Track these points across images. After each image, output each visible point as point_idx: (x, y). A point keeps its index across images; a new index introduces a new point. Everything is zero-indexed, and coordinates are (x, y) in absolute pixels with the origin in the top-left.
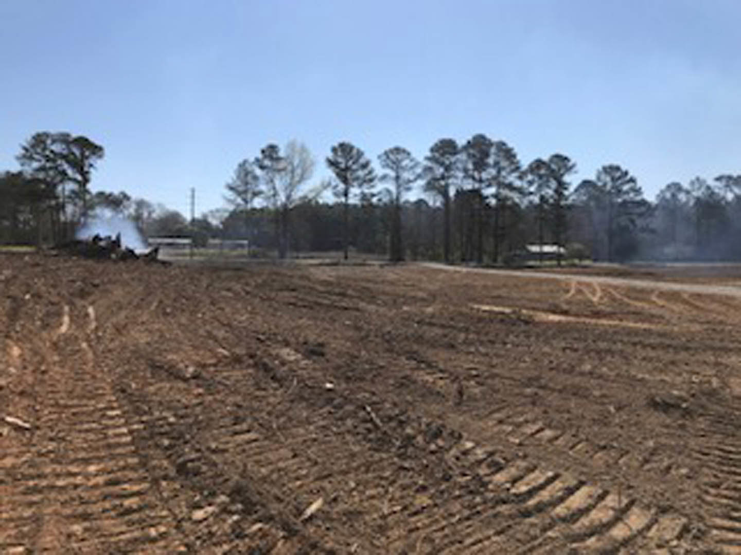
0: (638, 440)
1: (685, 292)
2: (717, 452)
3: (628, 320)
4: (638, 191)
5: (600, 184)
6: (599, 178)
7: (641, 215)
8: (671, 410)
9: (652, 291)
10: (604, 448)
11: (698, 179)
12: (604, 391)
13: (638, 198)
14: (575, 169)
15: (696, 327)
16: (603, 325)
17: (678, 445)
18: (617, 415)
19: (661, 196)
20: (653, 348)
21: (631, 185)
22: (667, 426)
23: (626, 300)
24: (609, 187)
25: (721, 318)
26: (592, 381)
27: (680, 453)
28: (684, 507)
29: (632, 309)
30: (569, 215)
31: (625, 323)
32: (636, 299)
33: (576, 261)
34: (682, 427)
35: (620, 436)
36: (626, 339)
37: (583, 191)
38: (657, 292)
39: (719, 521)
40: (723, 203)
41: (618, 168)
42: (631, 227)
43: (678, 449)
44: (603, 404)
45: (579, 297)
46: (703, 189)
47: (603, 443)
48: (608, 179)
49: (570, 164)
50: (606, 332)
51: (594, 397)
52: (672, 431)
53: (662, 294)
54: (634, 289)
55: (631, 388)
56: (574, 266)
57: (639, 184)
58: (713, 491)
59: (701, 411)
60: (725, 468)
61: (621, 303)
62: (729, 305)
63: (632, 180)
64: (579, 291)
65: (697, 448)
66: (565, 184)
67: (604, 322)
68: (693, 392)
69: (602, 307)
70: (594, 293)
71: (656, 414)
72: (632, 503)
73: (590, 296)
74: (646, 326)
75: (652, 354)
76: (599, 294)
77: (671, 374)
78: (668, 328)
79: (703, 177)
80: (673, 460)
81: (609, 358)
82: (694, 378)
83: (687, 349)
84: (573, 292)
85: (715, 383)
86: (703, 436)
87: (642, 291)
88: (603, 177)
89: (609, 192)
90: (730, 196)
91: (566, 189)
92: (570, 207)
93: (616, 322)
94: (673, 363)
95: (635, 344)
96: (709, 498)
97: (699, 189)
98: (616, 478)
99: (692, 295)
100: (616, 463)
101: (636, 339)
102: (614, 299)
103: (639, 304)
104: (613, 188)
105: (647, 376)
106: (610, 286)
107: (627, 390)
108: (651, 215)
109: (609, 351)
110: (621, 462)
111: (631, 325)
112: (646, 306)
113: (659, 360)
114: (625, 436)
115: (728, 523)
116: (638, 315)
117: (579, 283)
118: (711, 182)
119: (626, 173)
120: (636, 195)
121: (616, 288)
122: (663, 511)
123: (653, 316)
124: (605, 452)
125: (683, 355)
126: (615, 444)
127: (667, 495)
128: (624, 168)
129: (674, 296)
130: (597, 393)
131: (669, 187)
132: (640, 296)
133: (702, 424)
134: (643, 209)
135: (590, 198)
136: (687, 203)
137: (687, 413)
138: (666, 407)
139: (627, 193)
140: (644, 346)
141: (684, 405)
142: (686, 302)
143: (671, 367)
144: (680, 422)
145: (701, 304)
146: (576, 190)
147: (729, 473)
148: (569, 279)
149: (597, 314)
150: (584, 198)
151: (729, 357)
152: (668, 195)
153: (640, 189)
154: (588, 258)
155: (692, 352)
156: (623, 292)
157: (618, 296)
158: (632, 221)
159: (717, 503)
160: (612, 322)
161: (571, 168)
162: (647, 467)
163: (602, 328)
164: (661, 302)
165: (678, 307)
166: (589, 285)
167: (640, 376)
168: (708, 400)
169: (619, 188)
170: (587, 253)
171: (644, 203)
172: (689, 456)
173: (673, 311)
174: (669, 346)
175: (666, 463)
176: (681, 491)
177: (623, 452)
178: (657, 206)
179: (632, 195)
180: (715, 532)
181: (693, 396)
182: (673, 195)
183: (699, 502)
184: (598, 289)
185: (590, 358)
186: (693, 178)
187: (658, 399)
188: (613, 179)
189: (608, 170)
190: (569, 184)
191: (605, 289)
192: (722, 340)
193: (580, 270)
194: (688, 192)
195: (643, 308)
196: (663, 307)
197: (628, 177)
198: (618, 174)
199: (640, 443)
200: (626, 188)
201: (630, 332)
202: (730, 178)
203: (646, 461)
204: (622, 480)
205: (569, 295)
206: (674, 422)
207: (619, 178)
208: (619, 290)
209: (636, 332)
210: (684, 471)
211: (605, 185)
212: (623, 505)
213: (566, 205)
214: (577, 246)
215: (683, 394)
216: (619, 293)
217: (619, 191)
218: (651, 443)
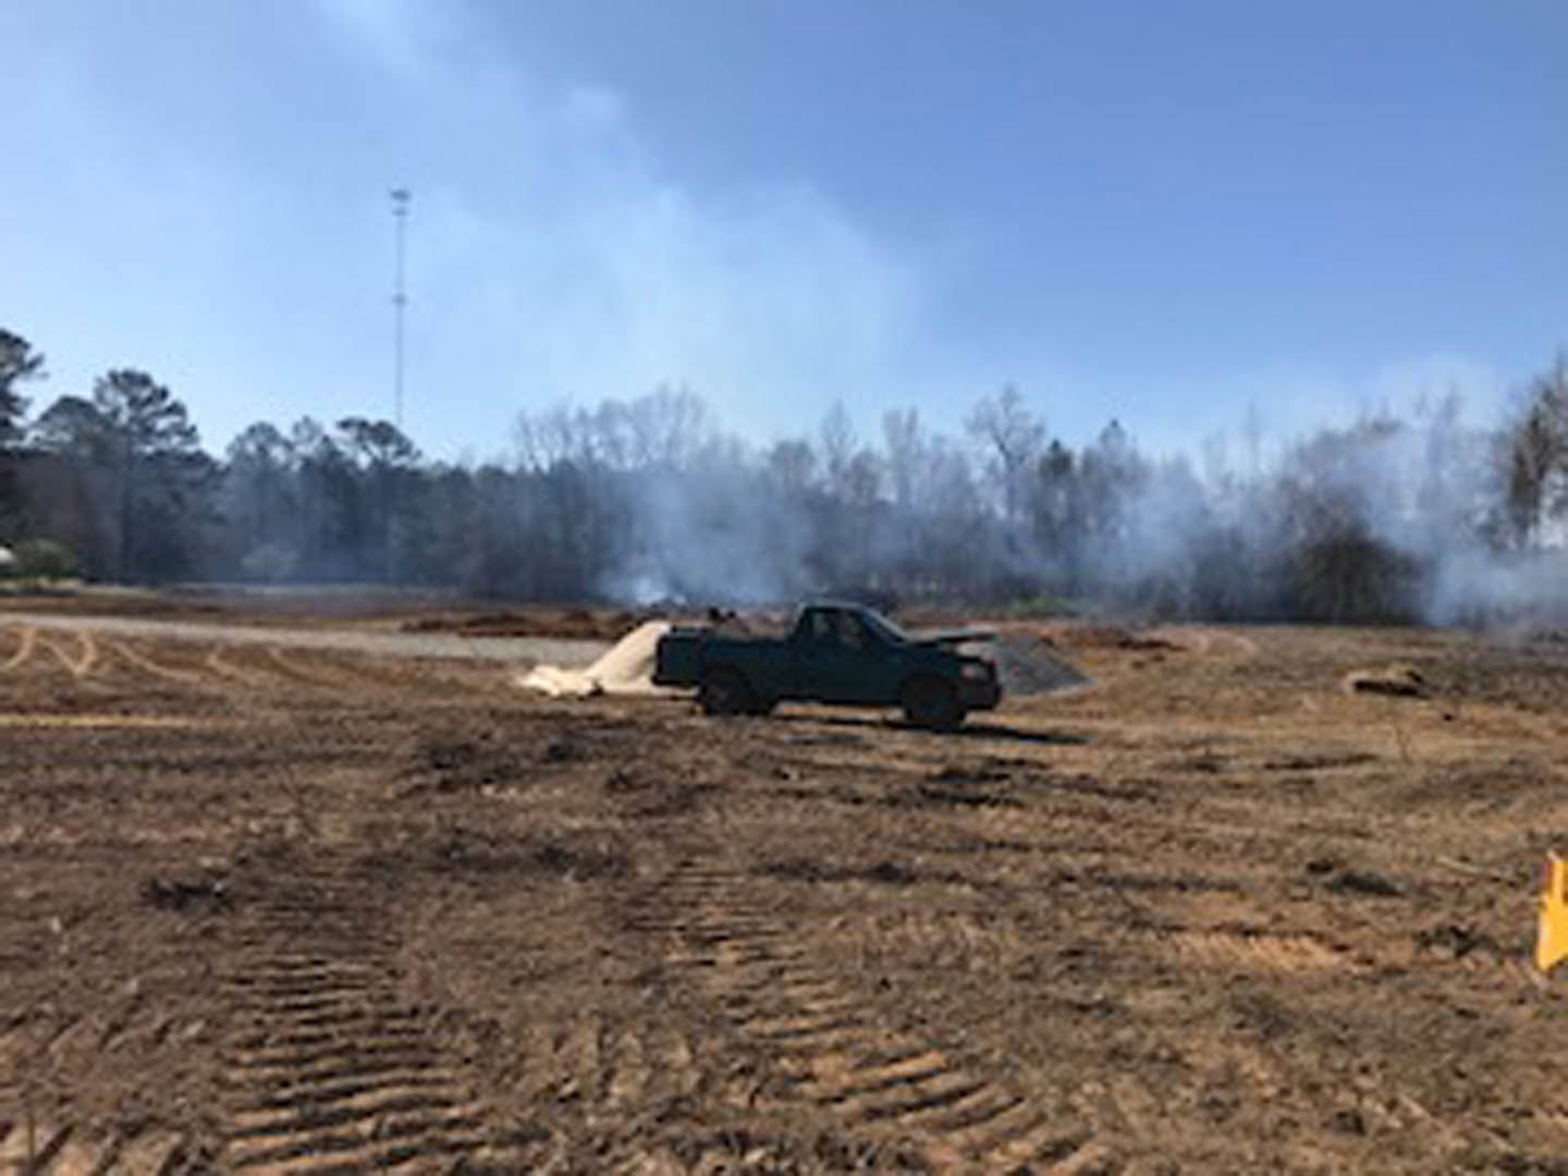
0: (105, 983)
1: (274, 644)
2: (271, 972)
3: (143, 713)
4: (189, 434)
5: (103, 409)
6: (100, 397)
7: (193, 484)
8: (194, 900)
9: (210, 646)
10: (19, 1021)
11: (307, 420)
12: (43, 886)
13: (190, 449)
14: (39, 370)
15: (280, 718)
16: (80, 728)
17: (190, 976)
18: (66, 937)
19: (237, 447)
20: (186, 770)
21: (176, 419)
22: (177, 939)
23: (151, 667)
24: (124, 418)
25: (333, 694)
26: (17, 867)
27: (193, 992)
28: (178, 1112)
29: (161, 687)
30: (24, 472)
31: (134, 720)
32: (177, 664)
33: (44, 582)
34: (209, 933)
35: (64, 984)
36: (124, 755)
37: (61, 420)
38: (220, 648)
39: (248, 1120)
40: (350, 472)
41: (145, 381)
42: (173, 510)
43: (188, 986)
44: (34, 917)
45: (41, 665)
46: (317, 442)
47: (16, 1012)
48: (123, 400)
49: (29, 356)
50: (83, 744)
51: (17, 901)
52: (185, 947)
53: (229, 653)
54: (174, 644)
55: (109, 869)
56: (38, 592)
57: (192, 418)
58: (246, 1057)
59: (253, 891)
60: (280, 1002)
61: (141, 675)
62: (351, 668)
63: (177, 409)
64: (42, 652)
65: (231, 972)
66: (15, 399)
67: (87, 721)
68: (242, 854)
69: (93, 687)
70: (78, 656)
71: (160, 915)
72: (63, 1136)
73: (68, 662)
74: (180, 722)
75: (178, 781)
76: (90, 656)
77: (207, 823)
78: (225, 724)
79: (316, 417)
80: (176, 1011)
81: (75, 804)
82: (254, 826)
83: (253, 763)
84: (24, 654)
85: (292, 828)
86: (248, 943)
87: (189, 646)
88: (110, 394)
89: (125, 431)
90: (364, 460)
91: (19, 413)
92: (25, 455)
93: (116, 720)
94: (218, 798)
95: (145, 766)
96: (235, 1075)
97: (310, 439)
98: (35, 1086)
99: (286, 652)
100: (43, 1050)
101: (151, 754)
102: (124, 667)
103: (179, 675)
104: (131, 420)
105: (156, 835)
106: (119, 637)
107: (100, 874)
108: (217, 488)
109: (78, 789)
110: (54, 1047)
111: (148, 722)
112: (192, 677)
113: (188, 795)
114: (75, 983)
115: (266, 1117)
116: (172, 700)
117: (44, 633)
118: (330, 430)
119: (164, 394)
120: (186, 443)
121: (131, 641)
122: (133, 1131)
123: (202, 699)
124: (19, 1030)
125: (244, 778)
126: (48, 1007)
127: (147, 1094)
128: (159, 380)
129: (253, 656)
130: (23, 893)
131: (252, 431)
132: (182, 655)
133: (251, 916)
134: (200, 473)
135: (77, 439)
136: (286, 467)
137: (225, 901)
138: (179, 897)
139: (164, 434)
140: (165, 766)
141: (218, 887)
142: (275, 666)
143: (212, 808)
144: (206, 924)
145: (303, 669)
146: (45, 418)
147: (288, 1008)
148: (18, 624)
149: (72, 705)
150: (66, 437)
151: (330, 771)
152: (251, 448)
153: (193, 429)
154: (71, 574)
155: (261, 769)
156: (148, 650)
157: (136, 660)
158: (177, 498)
159: (252, 1080)
160: (103, 721)
161: (33, 364)
162: (118, 1040)
163: (76, 736)
164: (226, 669)
165: (256, 677)
166: (67, 637)
167: (141, 835)
168: (272, 865)
169: (149, 423)
170: (70, 562)
171: (200, 459)
172: (212, 993)
173: (246, 686)
174: (220, 762)
175: (159, 1020)
176: (180, 1076)
177: (65, 1021)
178: (228, 470)
179: (176, 440)
180: (237, 1145)
181: (243, 862)
182: (262, 449)
183: (213, 1088)
184: (89, 645)
185: (27, 809)
186: (299, 418)
187: (165, 884)
188: (133, 402)
189: (121, 380)
190: (28, 402)
191: (105, 645)
192: (322, 740)
193: (53, 601)
194: (289, 446)
195: (186, 684)
196: (229, 678)
197: (168, 402)
198: (145, 393)
199: (111, 989)
200: (162, 424)
201: (143, 739)
202: (363, 425)
203: (116, 1028)
204: (50, 1088)
205: (13, 662)
206: (194, 924)
207: (149, 400)
208: (138, 645)
209: (154, 738)
210: (193, 1030)
211: (115, 413)
212: (40, 1147)
213: (17, 449)
214: (46, 546)
215: (223, 862)
216: (139, 653)
217: (148, 432)
218: (133, 986)
